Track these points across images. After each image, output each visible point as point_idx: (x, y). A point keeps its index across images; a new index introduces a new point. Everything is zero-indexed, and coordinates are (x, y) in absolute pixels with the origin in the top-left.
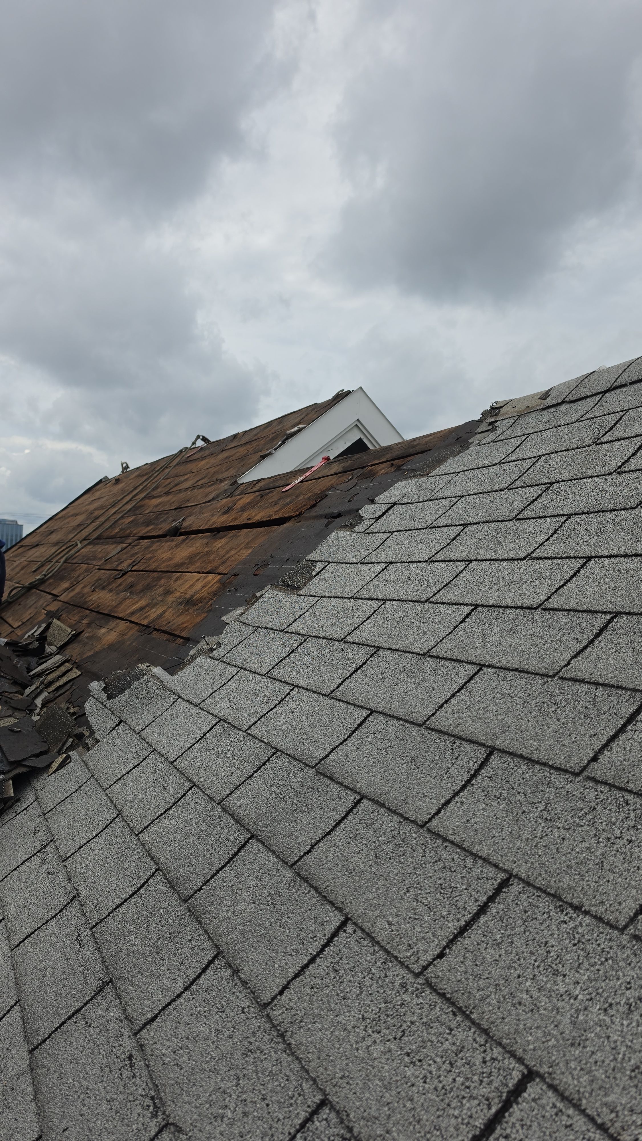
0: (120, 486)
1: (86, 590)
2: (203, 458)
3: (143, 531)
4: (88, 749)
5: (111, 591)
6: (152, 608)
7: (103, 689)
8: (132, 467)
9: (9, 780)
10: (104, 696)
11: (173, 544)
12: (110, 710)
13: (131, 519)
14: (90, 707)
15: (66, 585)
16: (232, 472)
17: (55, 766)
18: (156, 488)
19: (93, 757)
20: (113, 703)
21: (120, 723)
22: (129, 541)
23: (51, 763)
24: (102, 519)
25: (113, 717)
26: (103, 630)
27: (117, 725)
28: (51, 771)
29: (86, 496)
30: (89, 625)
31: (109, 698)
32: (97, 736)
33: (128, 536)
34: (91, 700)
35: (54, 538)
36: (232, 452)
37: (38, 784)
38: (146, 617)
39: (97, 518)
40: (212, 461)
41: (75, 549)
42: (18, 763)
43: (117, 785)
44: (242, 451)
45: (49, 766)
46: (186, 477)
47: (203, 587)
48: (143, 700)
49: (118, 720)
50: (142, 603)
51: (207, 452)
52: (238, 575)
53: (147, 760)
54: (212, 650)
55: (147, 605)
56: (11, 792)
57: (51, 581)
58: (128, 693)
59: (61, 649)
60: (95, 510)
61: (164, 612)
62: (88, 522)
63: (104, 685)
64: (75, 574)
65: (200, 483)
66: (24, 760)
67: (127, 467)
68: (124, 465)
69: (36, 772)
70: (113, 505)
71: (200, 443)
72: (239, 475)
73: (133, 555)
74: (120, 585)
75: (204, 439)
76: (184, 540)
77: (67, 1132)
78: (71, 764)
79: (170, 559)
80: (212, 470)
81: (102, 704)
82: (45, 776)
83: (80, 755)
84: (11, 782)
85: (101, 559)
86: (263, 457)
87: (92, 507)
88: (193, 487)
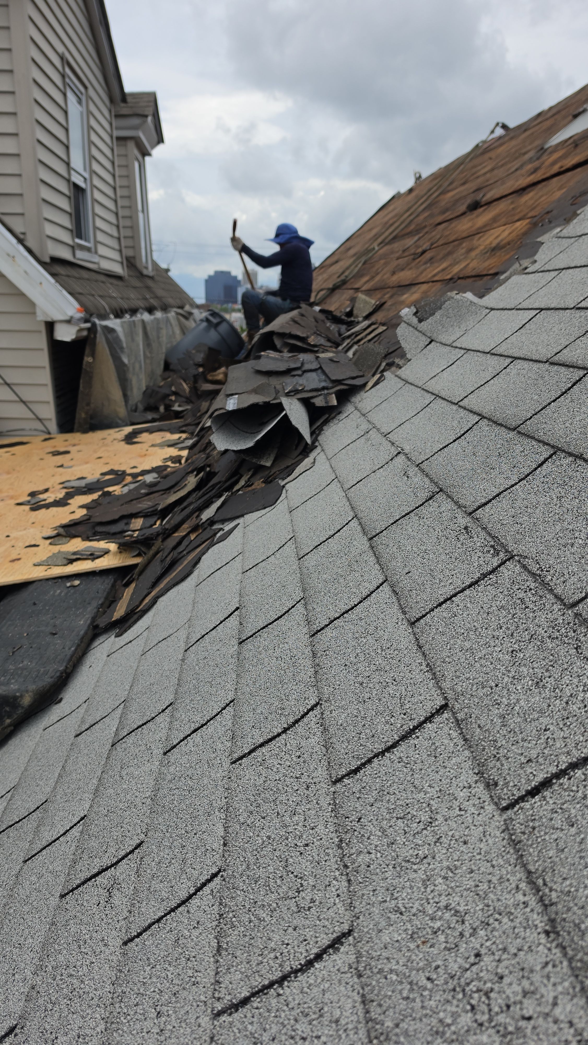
0: (413, 194)
1: (385, 277)
2: (501, 145)
3: (440, 219)
4: (400, 368)
5: (410, 269)
6: (455, 265)
7: (415, 314)
8: (424, 175)
9: (332, 394)
10: (415, 320)
11: (474, 215)
12: (421, 332)
13: (426, 214)
14: (402, 332)
15: (366, 279)
16: (538, 142)
17: (370, 384)
18: (451, 184)
19: (405, 372)
20: (424, 326)
21: (430, 343)
22: (426, 230)
23: (367, 382)
24: (396, 225)
25: (424, 338)
26: (405, 296)
27: (428, 345)
28: (368, 387)
29: (380, 213)
30: (391, 297)
31: (420, 321)
32: (409, 356)
33: (425, 227)
34: (403, 325)
35: (352, 252)
36: (537, 128)
37: (356, 399)
38: (449, 274)
39: (391, 225)
40: (513, 143)
41: (374, 252)
42: (338, 382)
43: (432, 381)
44: (548, 123)
45: (365, 385)
46: (484, 165)
47: (510, 234)
48: (454, 319)
49: (429, 340)
50: (444, 265)
51: (507, 138)
52: (551, 211)
53: (461, 359)
54: (526, 268)
55: (450, 265)
56: (335, 403)
57: (352, 280)
58: (438, 314)
59: (367, 317)
60: (390, 220)
61: (468, 264)
62: (383, 230)
63: (415, 310)
64: (374, 269)
65: (500, 164)
66: (344, 380)
67: (420, 177)
68: (418, 175)
69: (354, 390)
70: (407, 211)
71: (499, 132)
72: (546, 142)
73: (431, 239)
74: (419, 262)
75: (504, 127)
76: (484, 210)
77: (410, 574)
78: (385, 381)
79: (472, 227)
80: (513, 150)
81: (413, 327)
82: (362, 393)
83: (393, 373)
84: (334, 395)
85: (398, 252)
86: (576, 116)
87: (386, 219)
88: (492, 170)
